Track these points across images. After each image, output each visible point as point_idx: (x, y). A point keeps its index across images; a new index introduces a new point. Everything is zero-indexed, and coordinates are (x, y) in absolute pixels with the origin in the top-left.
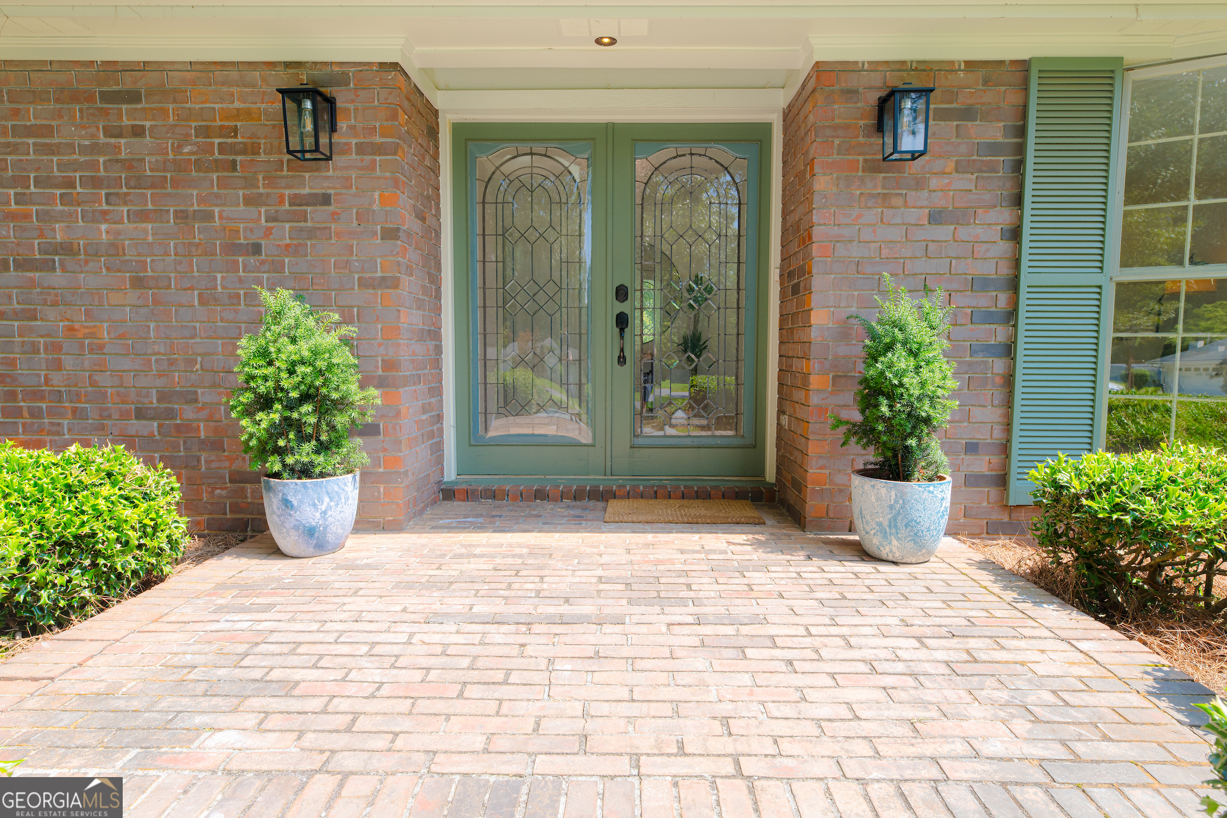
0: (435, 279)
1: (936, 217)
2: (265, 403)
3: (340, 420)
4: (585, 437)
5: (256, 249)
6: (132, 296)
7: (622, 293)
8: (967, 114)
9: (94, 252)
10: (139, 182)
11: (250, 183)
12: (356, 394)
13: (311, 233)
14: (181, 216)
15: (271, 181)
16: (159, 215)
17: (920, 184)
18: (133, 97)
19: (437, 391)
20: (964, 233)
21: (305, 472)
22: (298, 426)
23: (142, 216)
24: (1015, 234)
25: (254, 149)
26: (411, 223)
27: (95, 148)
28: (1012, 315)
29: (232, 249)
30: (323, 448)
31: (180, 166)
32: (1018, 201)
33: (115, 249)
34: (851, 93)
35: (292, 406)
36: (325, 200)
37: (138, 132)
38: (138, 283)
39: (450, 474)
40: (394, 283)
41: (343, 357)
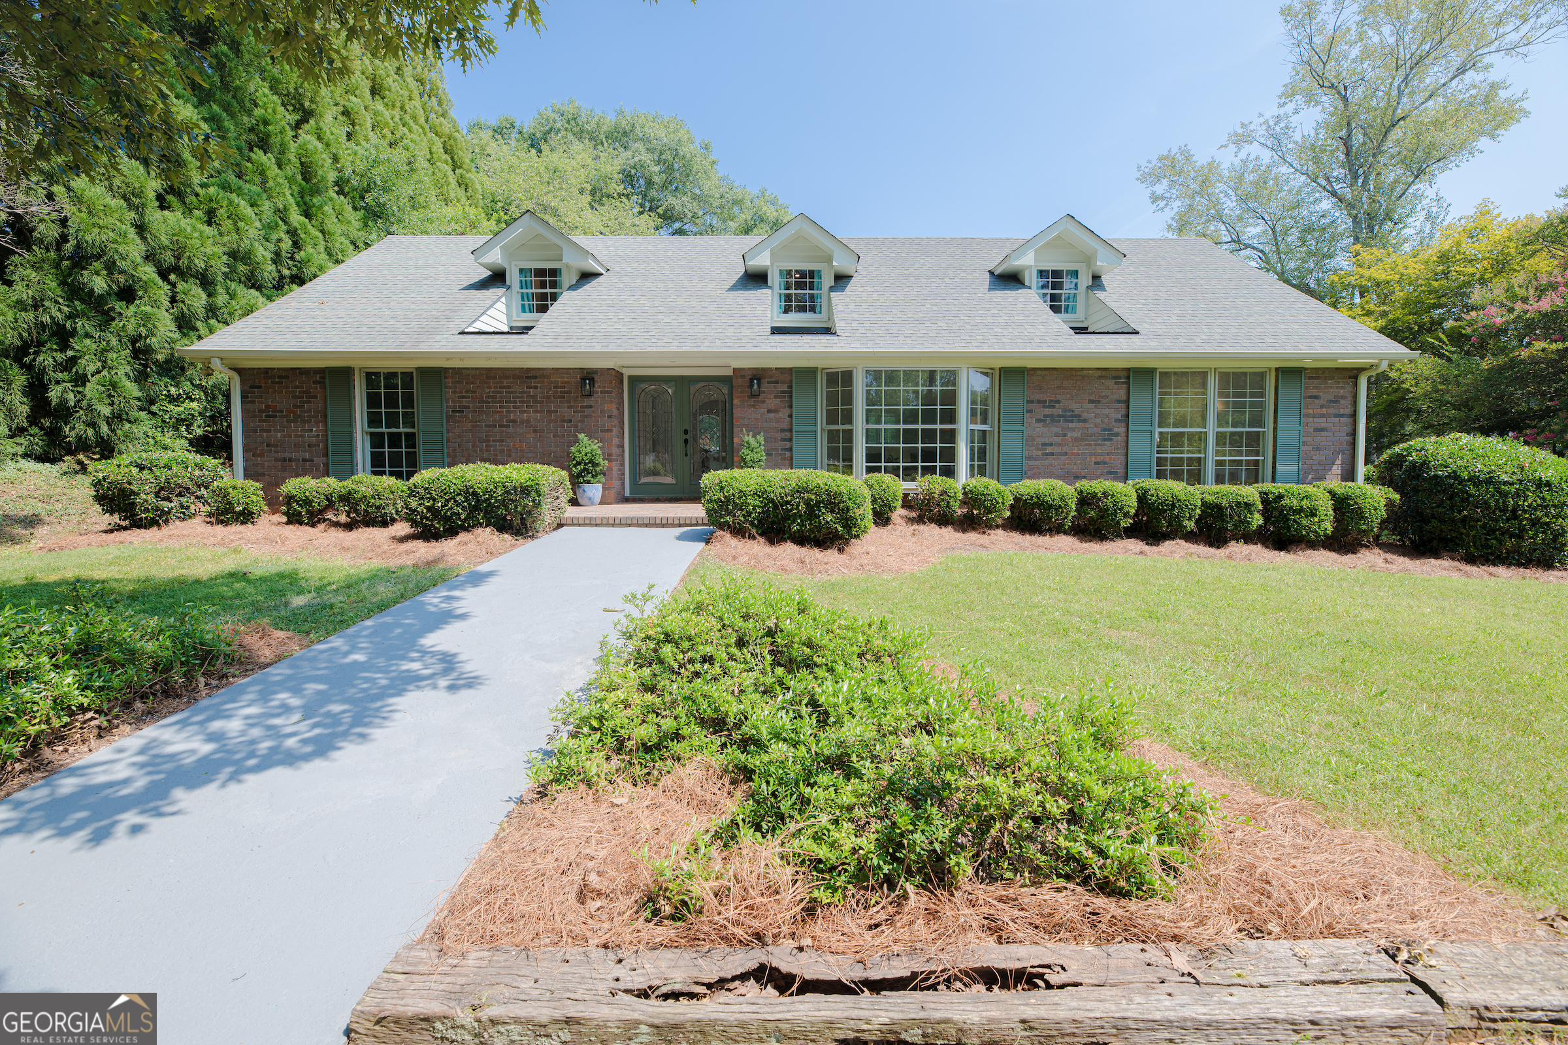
0: (622, 428)
1: (769, 411)
2: (579, 463)
3: (598, 469)
4: (674, 482)
5: (570, 421)
6: (533, 435)
7: (686, 432)
8: (777, 382)
9: (522, 422)
10: (537, 402)
11: (569, 402)
12: (602, 462)
13: (587, 416)
14: (549, 412)
15: (575, 401)
16: (542, 411)
17: (763, 402)
18: (535, 377)
19: (623, 465)
20: (777, 415)
21: (589, 482)
22: (587, 470)
23: (537, 412)
24: (791, 416)
25: (570, 392)
26: (615, 412)
27: (523, 392)
28: (791, 440)
29: (563, 421)
30: (593, 476)
31: (548, 397)
32: (791, 407)
33: (528, 421)
34: (743, 377)
35: (586, 464)
36: (591, 407)
37: (536, 387)
38: (535, 431)
39: (627, 494)
40: (611, 431)
41: (599, 452)
